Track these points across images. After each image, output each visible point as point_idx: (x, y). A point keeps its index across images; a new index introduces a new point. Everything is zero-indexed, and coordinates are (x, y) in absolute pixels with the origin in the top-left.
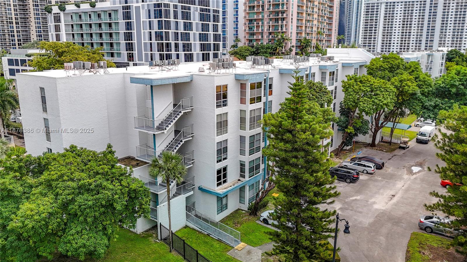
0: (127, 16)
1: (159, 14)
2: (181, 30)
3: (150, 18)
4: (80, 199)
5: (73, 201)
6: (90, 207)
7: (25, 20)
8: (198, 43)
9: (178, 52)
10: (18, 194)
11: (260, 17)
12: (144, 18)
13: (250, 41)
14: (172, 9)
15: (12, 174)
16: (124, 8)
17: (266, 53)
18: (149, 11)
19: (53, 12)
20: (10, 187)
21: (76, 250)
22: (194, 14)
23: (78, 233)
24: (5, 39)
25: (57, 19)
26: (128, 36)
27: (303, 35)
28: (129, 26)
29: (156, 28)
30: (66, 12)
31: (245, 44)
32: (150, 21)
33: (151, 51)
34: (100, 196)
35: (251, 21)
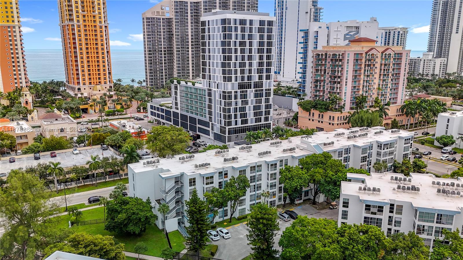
0: (210, 95)
1: (224, 98)
2: (240, 105)
3: (220, 99)
4: (133, 216)
5: (131, 216)
6: (135, 219)
7: (171, 61)
8: (252, 112)
9: (236, 120)
10: (119, 211)
11: (322, 78)
12: (217, 98)
13: (316, 96)
14: (233, 94)
15: (119, 204)
16: (208, 90)
17: (321, 108)
18: (220, 94)
19: (174, 83)
20: (117, 209)
21: (130, 230)
22: (250, 94)
23: (131, 226)
24: (157, 75)
25: (176, 88)
26: (210, 107)
27: (361, 93)
28: (210, 100)
29: (223, 106)
30: (180, 85)
31: (311, 97)
32: (220, 101)
33: (220, 118)
34: (137, 216)
35: (317, 81)
